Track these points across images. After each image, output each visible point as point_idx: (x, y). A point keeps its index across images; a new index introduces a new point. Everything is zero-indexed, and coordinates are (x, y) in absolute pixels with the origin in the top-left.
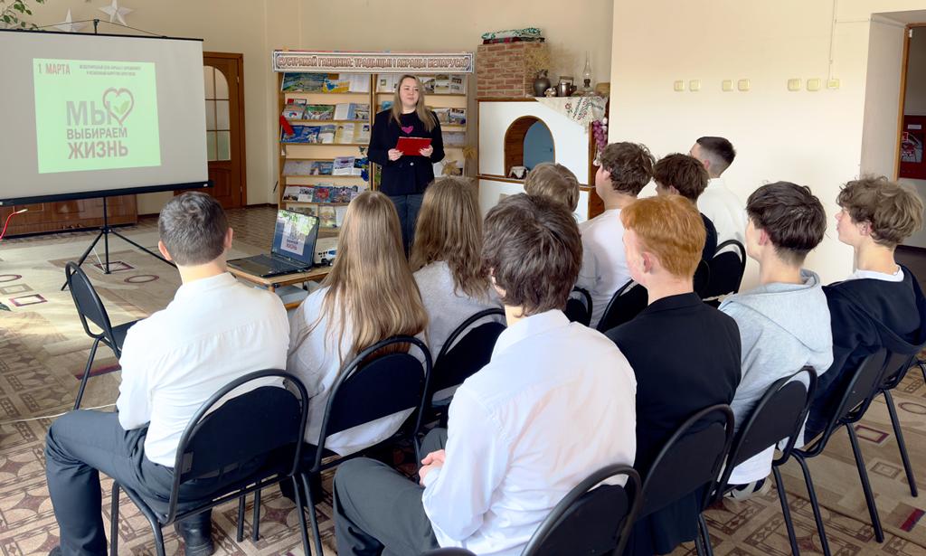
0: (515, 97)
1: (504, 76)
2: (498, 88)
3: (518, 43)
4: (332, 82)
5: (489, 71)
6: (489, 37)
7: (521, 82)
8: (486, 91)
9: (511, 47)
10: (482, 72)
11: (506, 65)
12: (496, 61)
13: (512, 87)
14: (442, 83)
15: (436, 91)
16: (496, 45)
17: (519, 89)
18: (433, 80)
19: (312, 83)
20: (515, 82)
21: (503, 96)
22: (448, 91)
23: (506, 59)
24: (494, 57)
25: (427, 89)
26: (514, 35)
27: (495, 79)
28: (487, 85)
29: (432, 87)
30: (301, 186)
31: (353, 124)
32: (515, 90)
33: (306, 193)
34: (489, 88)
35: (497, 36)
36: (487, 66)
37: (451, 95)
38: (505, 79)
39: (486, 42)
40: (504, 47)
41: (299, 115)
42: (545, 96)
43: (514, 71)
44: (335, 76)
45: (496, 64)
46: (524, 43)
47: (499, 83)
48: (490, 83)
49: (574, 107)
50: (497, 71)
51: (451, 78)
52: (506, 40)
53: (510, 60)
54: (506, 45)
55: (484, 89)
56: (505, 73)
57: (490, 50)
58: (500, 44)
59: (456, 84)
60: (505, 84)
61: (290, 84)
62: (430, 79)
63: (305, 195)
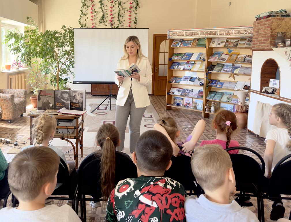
0: (266, 48)
1: (262, 37)
2: (260, 44)
3: (269, 18)
5: (257, 35)
6: (258, 17)
7: (268, 39)
8: (255, 45)
9: (266, 21)
10: (254, 35)
11: (263, 31)
12: (260, 29)
13: (265, 43)
14: (242, 42)
15: (238, 46)
16: (260, 20)
17: (267, 43)
18: (238, 41)
20: (266, 40)
21: (261, 48)
22: (244, 46)
23: (264, 27)
24: (259, 27)
25: (234, 45)
26: (267, 14)
27: (259, 39)
28: (256, 42)
29: (237, 44)
30: (177, 88)
31: (201, 62)
32: (266, 44)
33: (178, 91)
34: (257, 44)
35: (261, 16)
36: (256, 32)
37: (246, 48)
38: (262, 39)
39: (257, 19)
40: (263, 21)
42: (277, 47)
43: (266, 34)
45: (260, 31)
46: (271, 18)
47: (260, 41)
48: (257, 41)
49: (288, 53)
50: (260, 34)
51: (247, 40)
52: (264, 18)
53: (265, 28)
54: (264, 20)
55: (255, 44)
56: (263, 35)
57: (258, 23)
58: (262, 20)
59: (249, 43)
60: (262, 41)
62: (237, 40)
63: (178, 92)
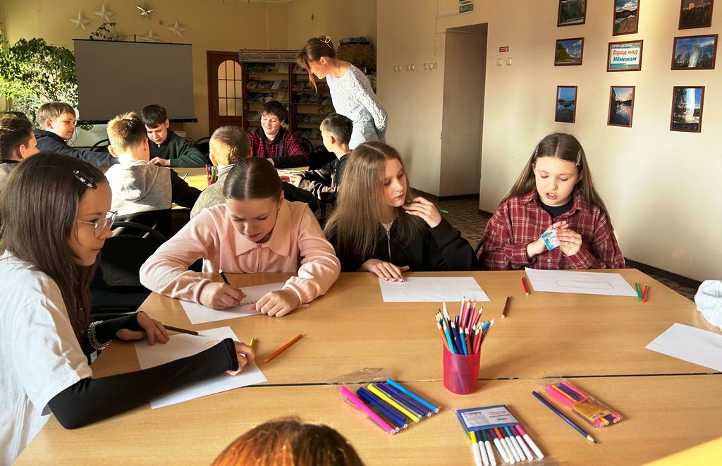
4: (271, 68)
19: (260, 68)
31: (284, 92)
39: (341, 44)
41: (254, 87)
44: (273, 64)
61: (250, 69)
